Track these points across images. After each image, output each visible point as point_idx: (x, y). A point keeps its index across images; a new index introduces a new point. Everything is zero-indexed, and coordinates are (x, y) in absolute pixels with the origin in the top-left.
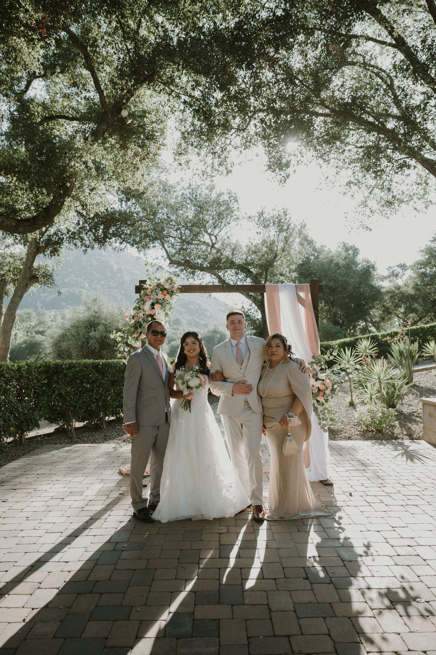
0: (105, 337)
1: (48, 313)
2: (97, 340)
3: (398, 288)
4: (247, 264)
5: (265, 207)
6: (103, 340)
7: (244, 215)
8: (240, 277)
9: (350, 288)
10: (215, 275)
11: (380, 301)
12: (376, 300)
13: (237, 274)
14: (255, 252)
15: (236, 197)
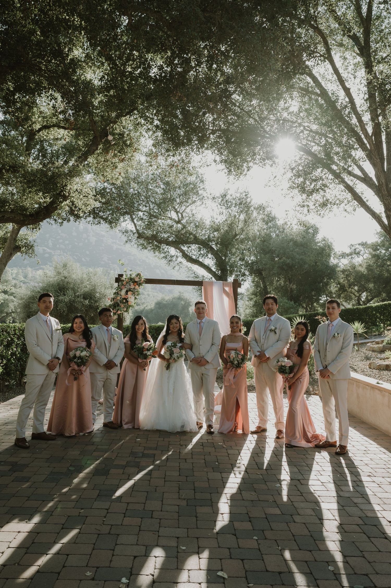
0: (74, 301)
1: (10, 271)
2: (66, 304)
3: (354, 267)
4: (209, 240)
5: (229, 189)
6: (71, 304)
7: (209, 196)
8: (202, 252)
9: (306, 266)
10: (179, 250)
11: (334, 280)
12: (330, 279)
13: (200, 249)
14: (217, 230)
15: (202, 177)
